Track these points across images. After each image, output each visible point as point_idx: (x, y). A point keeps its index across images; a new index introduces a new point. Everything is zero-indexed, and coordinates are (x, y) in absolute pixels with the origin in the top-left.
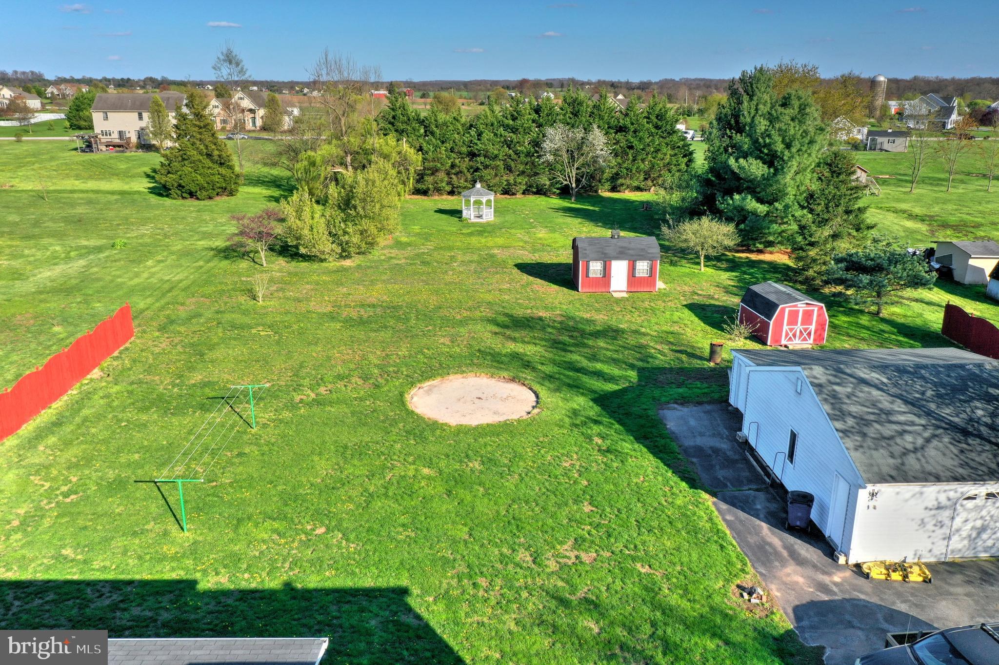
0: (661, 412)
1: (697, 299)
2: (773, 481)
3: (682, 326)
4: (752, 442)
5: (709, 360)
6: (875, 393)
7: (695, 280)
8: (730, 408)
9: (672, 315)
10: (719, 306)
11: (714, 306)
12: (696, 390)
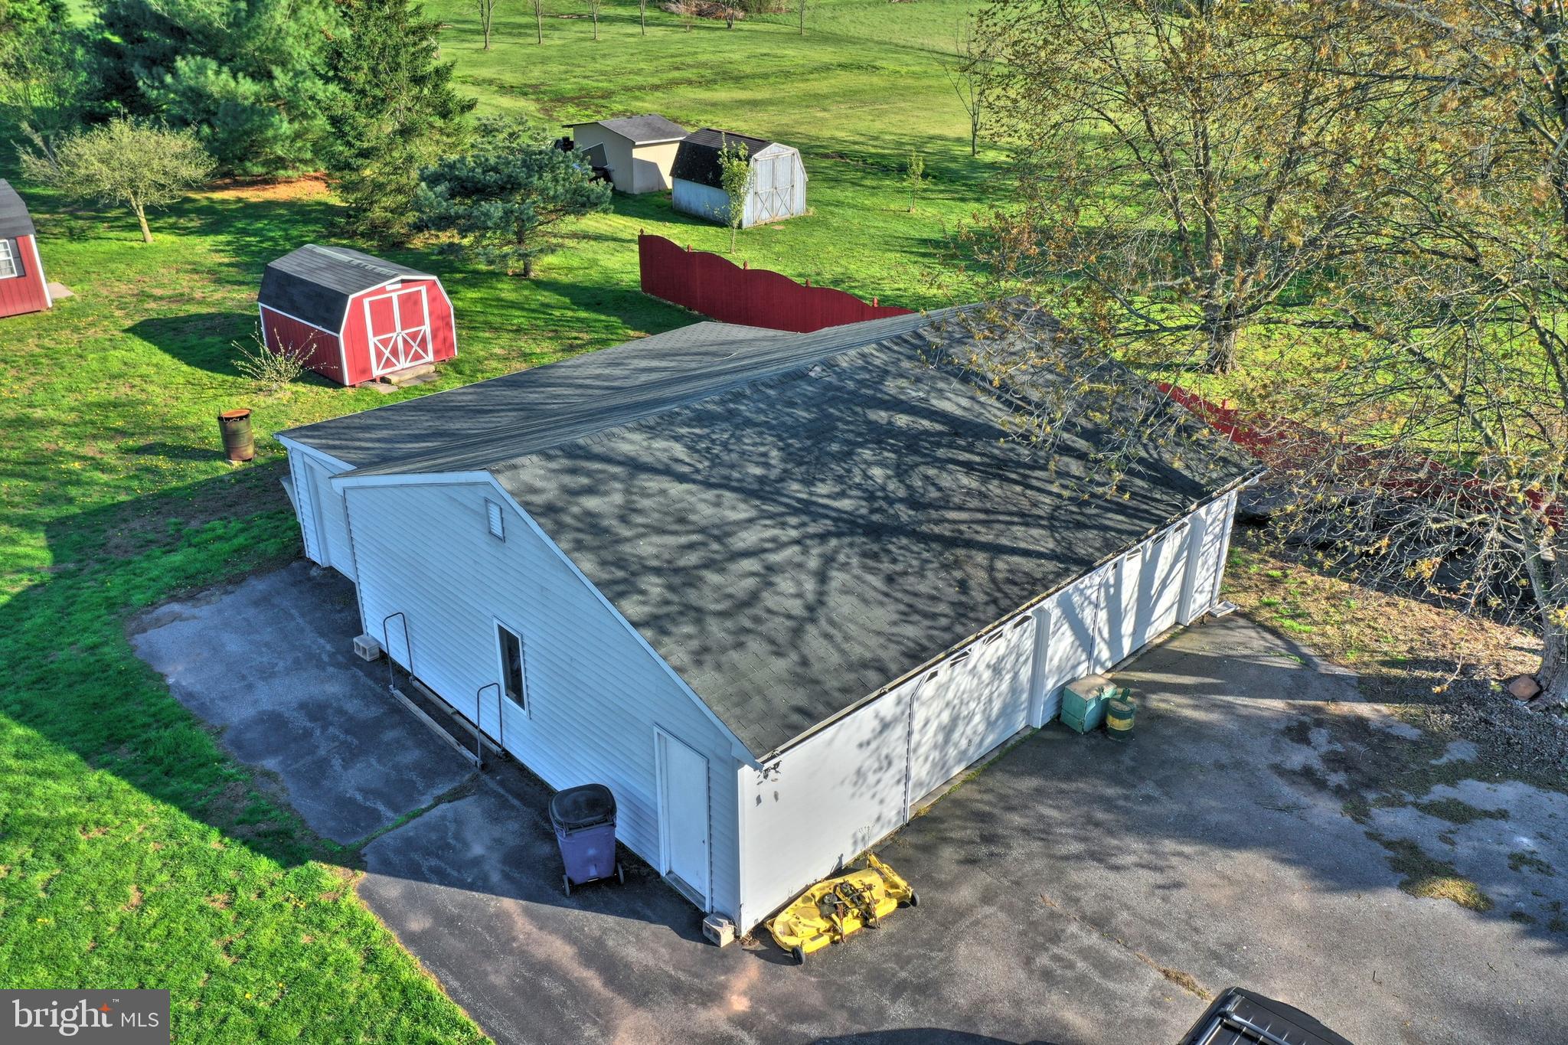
0: (139, 639)
1: (154, 309)
2: (486, 753)
3: (137, 381)
4: (399, 655)
5: (226, 456)
6: (676, 489)
7: (139, 265)
8: (314, 572)
9: (105, 359)
10: (210, 317)
11: (200, 317)
12: (218, 545)
